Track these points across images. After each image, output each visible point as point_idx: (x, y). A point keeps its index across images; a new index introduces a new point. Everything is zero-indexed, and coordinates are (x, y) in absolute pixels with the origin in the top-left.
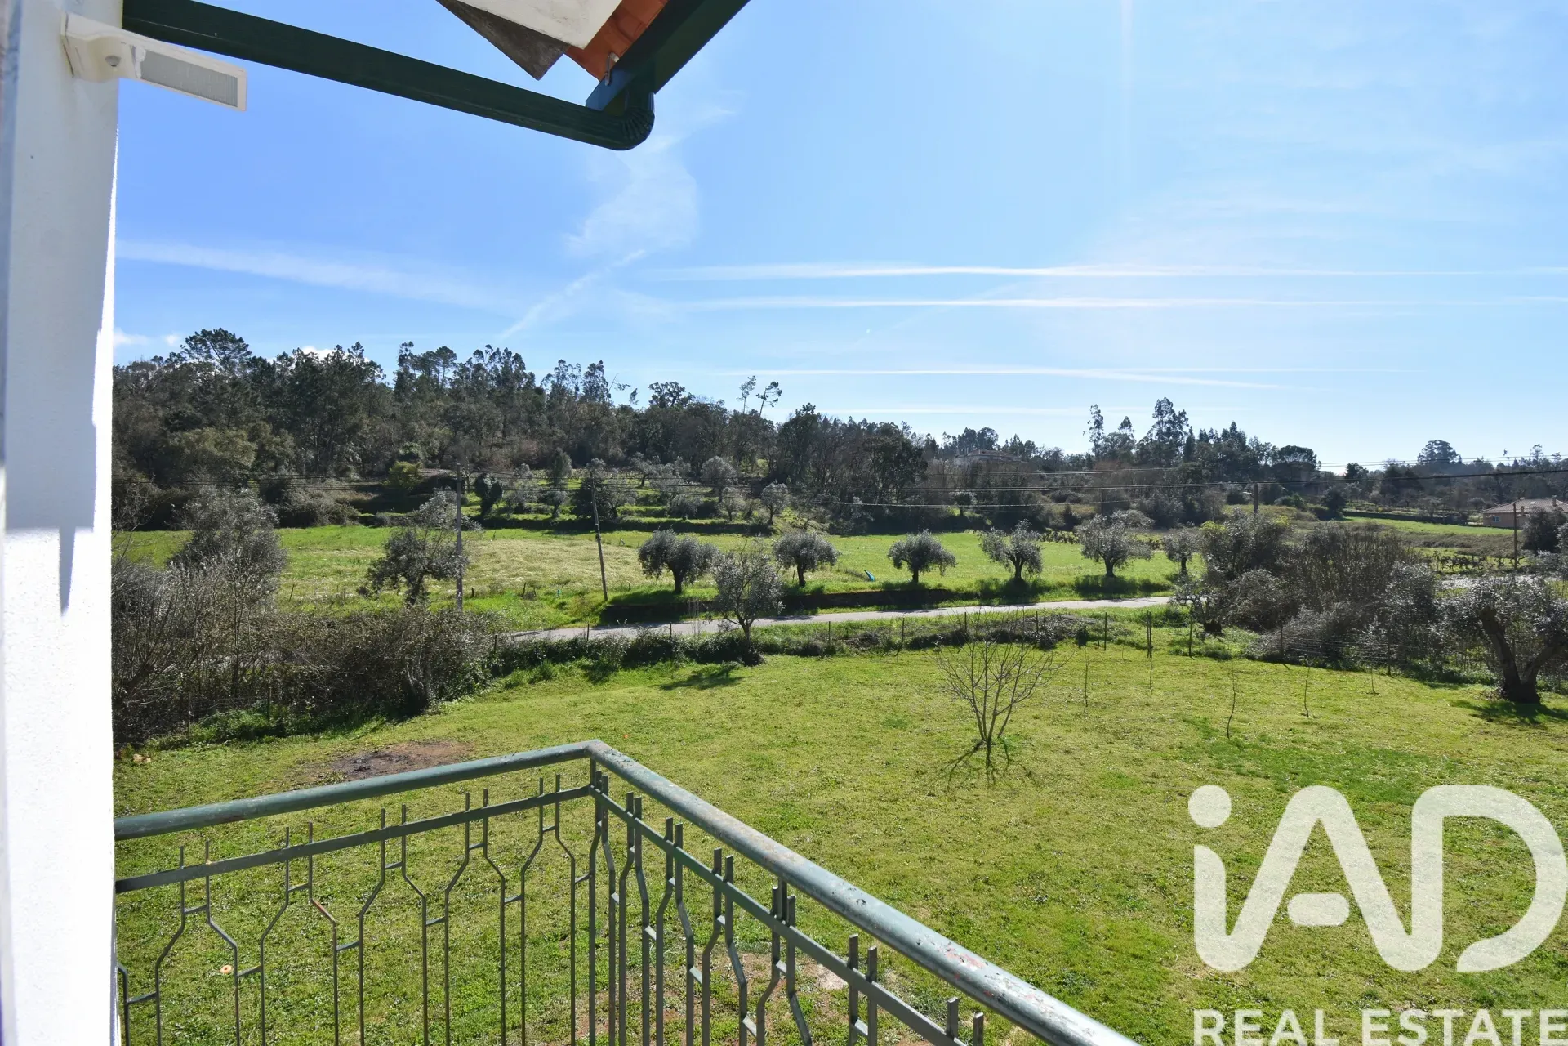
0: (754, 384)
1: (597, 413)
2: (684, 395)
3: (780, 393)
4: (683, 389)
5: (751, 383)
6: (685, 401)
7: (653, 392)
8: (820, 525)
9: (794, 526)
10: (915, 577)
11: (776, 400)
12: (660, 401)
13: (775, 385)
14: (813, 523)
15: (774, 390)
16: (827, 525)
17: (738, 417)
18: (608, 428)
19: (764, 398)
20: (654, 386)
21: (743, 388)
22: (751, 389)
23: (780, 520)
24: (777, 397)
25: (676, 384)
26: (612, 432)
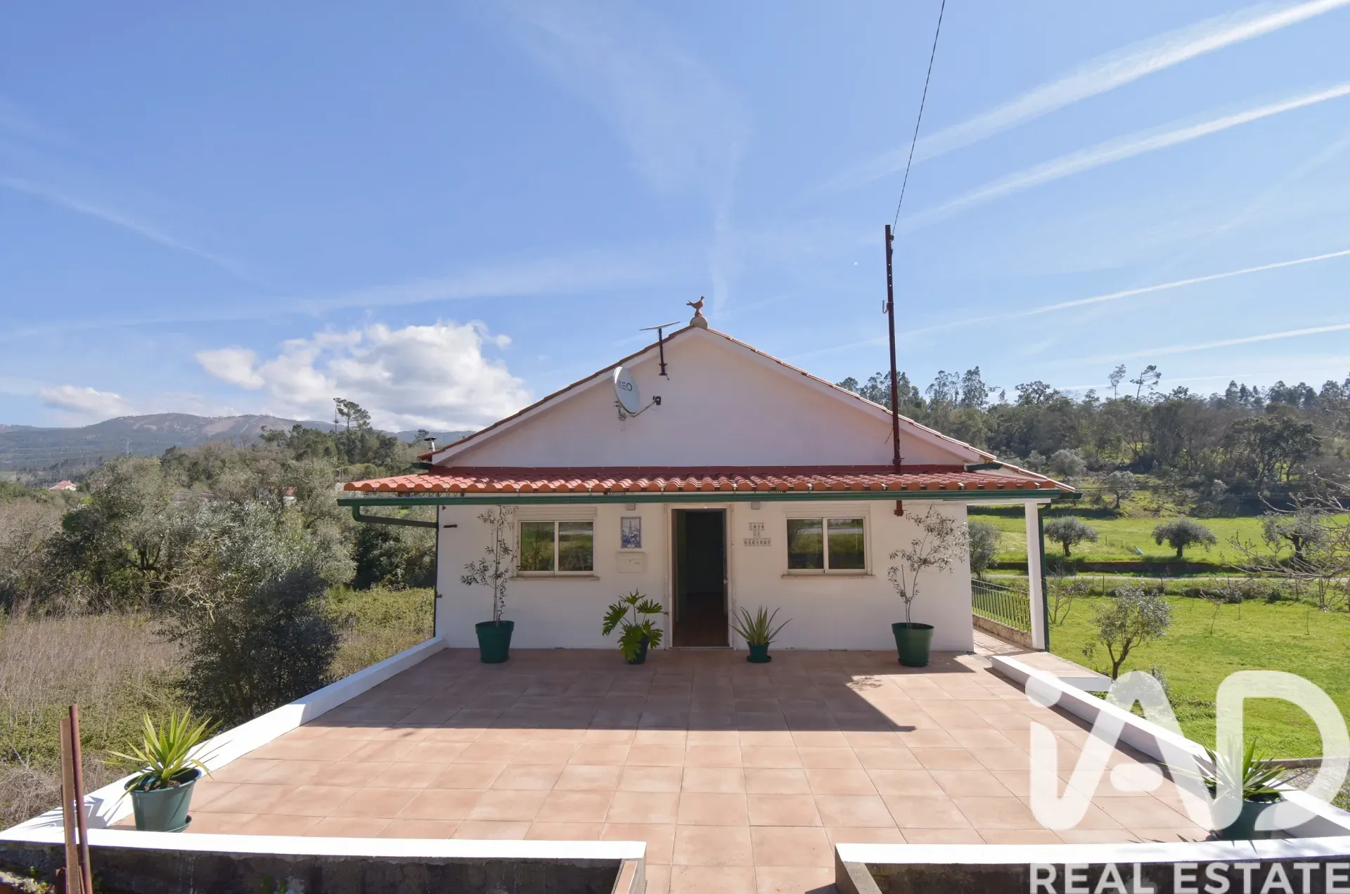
0: (1124, 372)
1: (964, 418)
2: (1049, 391)
3: (1158, 375)
4: (1048, 387)
5: (1120, 372)
6: (1051, 396)
7: (1019, 393)
8: (1177, 508)
9: (1145, 510)
10: (1180, 553)
11: (1156, 383)
12: (1026, 400)
13: (1152, 368)
14: (1170, 506)
15: (1151, 373)
16: (1187, 509)
17: (1111, 403)
18: (973, 430)
19: (1140, 382)
20: (1020, 387)
21: (1112, 377)
22: (1121, 376)
23: (1132, 504)
24: (1155, 380)
25: (1040, 382)
26: (979, 431)
